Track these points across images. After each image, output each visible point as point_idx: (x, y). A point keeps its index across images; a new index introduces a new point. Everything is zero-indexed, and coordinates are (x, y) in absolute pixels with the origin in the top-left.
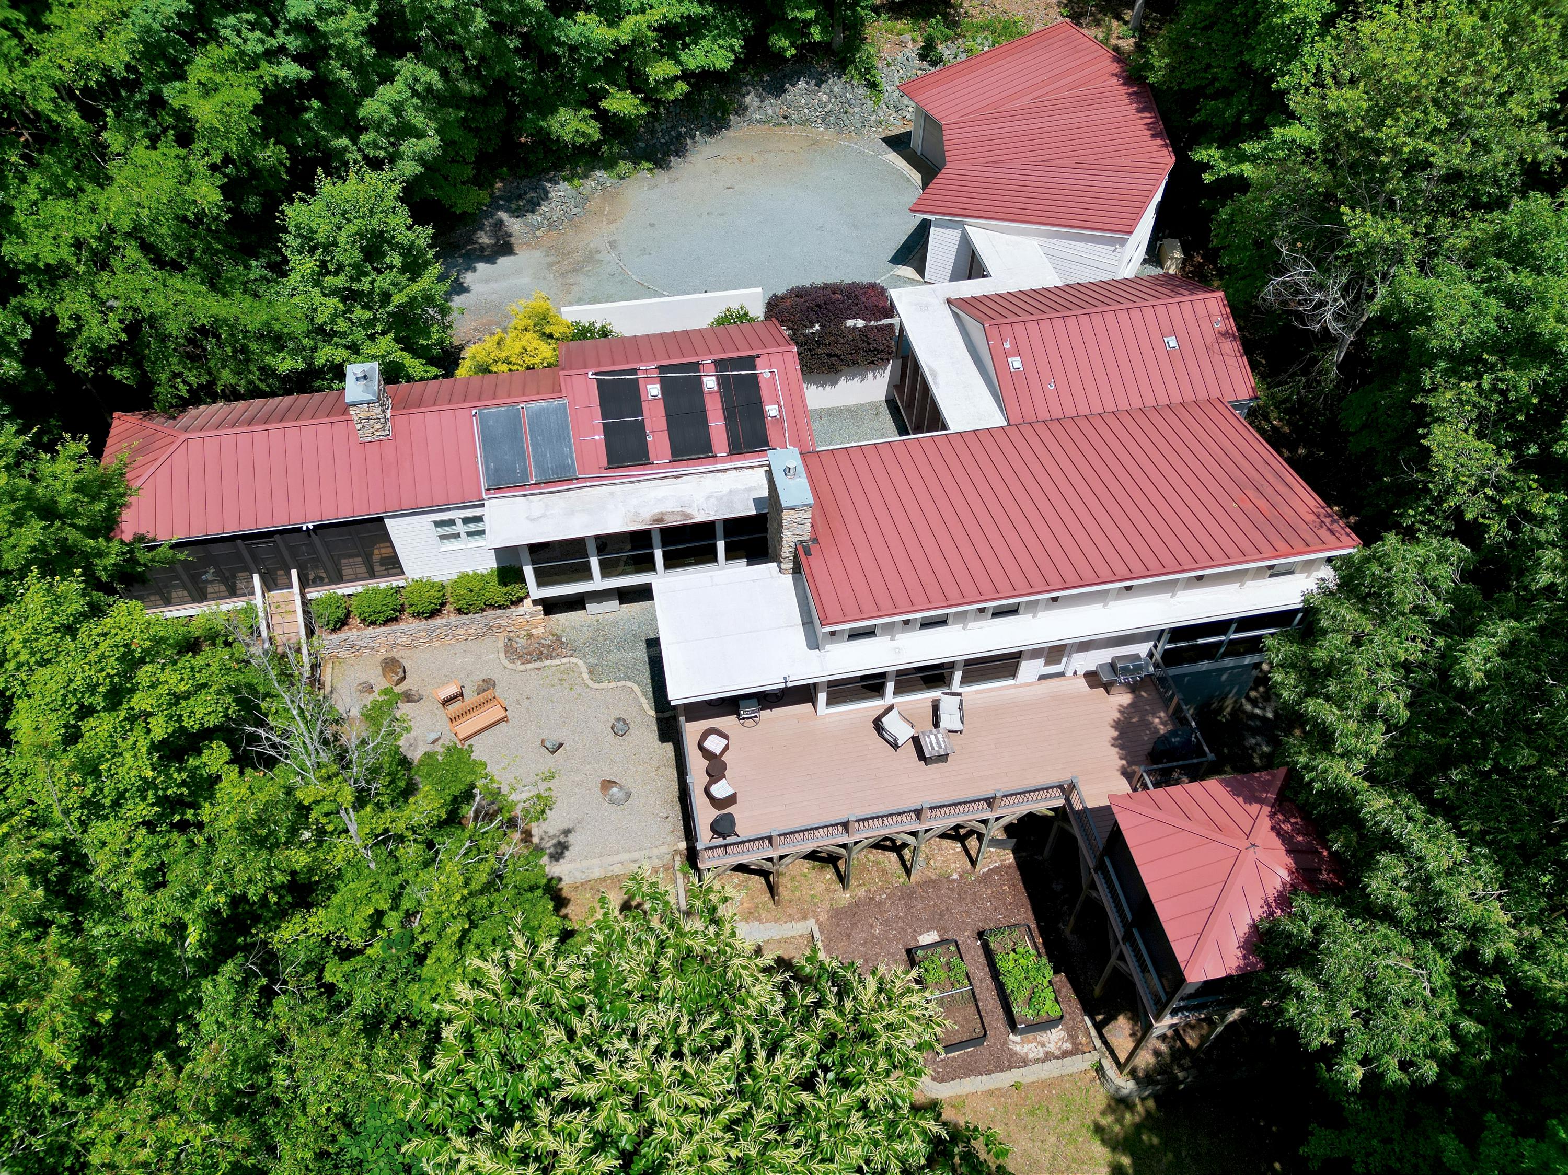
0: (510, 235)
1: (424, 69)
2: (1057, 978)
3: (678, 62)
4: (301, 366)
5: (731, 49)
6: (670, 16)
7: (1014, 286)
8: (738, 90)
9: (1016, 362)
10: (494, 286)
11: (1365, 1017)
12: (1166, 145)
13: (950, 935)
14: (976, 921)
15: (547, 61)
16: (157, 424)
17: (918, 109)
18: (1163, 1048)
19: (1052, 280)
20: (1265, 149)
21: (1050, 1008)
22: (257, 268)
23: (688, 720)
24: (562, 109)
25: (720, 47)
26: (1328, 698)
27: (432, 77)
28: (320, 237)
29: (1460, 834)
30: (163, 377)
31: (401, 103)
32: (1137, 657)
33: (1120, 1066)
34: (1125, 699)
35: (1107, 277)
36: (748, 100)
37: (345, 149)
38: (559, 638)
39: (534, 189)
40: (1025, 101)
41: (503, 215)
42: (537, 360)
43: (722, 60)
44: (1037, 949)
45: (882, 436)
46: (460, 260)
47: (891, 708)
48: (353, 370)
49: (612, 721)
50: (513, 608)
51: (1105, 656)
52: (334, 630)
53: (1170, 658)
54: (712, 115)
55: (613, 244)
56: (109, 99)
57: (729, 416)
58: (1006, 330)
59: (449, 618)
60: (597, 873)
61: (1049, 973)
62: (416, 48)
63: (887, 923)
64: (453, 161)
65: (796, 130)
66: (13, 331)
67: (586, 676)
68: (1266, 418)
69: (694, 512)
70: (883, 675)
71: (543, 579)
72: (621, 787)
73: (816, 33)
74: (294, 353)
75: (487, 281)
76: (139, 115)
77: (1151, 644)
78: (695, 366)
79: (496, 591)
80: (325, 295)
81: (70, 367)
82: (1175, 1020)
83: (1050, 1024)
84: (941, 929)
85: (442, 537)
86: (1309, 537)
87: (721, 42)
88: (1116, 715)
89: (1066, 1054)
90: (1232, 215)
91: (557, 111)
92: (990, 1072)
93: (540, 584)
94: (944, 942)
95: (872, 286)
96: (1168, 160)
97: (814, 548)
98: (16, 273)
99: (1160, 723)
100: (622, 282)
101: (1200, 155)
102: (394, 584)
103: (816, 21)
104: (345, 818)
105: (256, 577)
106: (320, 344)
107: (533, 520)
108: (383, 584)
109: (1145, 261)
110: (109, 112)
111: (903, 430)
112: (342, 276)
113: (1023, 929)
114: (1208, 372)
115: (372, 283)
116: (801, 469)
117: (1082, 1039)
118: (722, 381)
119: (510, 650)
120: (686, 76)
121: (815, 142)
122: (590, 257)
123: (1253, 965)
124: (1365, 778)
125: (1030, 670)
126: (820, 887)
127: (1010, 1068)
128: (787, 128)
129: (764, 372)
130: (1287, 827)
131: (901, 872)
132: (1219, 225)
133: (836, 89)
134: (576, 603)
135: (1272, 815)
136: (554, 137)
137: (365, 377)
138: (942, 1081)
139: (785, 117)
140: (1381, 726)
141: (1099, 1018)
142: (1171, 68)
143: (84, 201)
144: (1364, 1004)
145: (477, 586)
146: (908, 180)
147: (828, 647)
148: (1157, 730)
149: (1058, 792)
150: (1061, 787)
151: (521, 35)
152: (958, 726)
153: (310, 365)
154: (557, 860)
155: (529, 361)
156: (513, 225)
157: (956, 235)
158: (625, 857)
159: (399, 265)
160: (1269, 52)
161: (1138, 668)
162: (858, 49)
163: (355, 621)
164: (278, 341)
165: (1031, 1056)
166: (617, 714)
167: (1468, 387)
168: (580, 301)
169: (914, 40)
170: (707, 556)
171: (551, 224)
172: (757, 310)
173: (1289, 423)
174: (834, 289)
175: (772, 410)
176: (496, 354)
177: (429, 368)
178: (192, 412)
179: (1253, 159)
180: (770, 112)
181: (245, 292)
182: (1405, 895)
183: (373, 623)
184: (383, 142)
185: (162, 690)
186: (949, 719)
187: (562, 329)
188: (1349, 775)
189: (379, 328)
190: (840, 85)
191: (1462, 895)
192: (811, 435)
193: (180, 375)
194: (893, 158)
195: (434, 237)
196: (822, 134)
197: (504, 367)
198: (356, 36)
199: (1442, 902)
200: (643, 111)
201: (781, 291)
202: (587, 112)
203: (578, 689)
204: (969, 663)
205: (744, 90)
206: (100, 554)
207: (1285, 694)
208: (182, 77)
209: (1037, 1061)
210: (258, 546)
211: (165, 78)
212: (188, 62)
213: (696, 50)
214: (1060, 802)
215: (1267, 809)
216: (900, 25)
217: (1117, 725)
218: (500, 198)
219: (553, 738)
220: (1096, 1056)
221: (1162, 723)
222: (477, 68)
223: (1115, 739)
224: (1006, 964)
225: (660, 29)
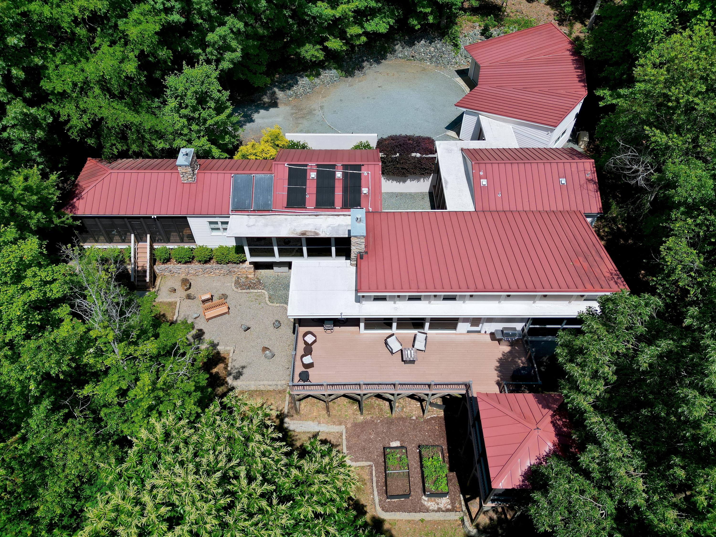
0: (278, 99)
1: (238, 22)
2: (451, 474)
3: (362, 27)
4: (167, 146)
5: (388, 23)
6: (360, 6)
7: (494, 146)
8: (393, 42)
9: (484, 182)
10: (266, 120)
11: (566, 521)
12: (585, 86)
13: (405, 444)
14: (419, 440)
15: (302, 23)
16: (104, 165)
17: (473, 60)
18: (495, 517)
19: (515, 145)
20: (632, 93)
21: (443, 487)
22: (157, 102)
23: (300, 326)
24: (307, 45)
25: (383, 22)
26: (577, 365)
27: (241, 25)
28: (179, 92)
29: (630, 442)
30: (108, 145)
31: (225, 36)
32: (514, 329)
33: (472, 520)
34: (506, 348)
35: (542, 146)
36: (397, 47)
37: (200, 54)
38: (259, 281)
39: (292, 79)
40: (521, 59)
41: (276, 90)
42: (268, 156)
43: (383, 28)
44: (443, 457)
45: (423, 209)
46: (254, 108)
47: (393, 335)
48: (183, 151)
49: (274, 321)
50: (241, 264)
51: (500, 326)
52: (163, 263)
53: (531, 332)
54: (379, 53)
55: (322, 107)
56: (99, 24)
57: (345, 190)
58: (482, 166)
59: (213, 265)
60: (253, 388)
61: (446, 471)
62: (235, 12)
63: (377, 434)
64: (257, 63)
65: (416, 63)
66: (45, 119)
67: (267, 299)
68: (615, 223)
69: (320, 233)
70: (391, 319)
71: (253, 253)
72: (271, 351)
73: (431, 19)
74: (166, 141)
75: (263, 118)
76: (110, 31)
77: (524, 324)
78: (334, 166)
79: (233, 256)
80: (180, 117)
81: (70, 136)
82: (493, 505)
83: (443, 495)
84: (402, 441)
85: (213, 229)
86: (604, 284)
87: (384, 20)
88: (500, 356)
89: (448, 510)
90: (606, 123)
91: (305, 45)
92: (410, 512)
93: (252, 255)
94: (402, 447)
95: (429, 139)
96: (584, 93)
97: (365, 256)
98: (48, 95)
99: (521, 362)
100: (321, 125)
101: (600, 93)
102: (191, 247)
103: (431, 13)
104: (113, 346)
105: (133, 236)
106: (176, 138)
107: (249, 226)
108: (186, 246)
109: (569, 141)
110: (99, 29)
111: (433, 207)
112: (188, 110)
113: (440, 448)
114: (579, 197)
115: (200, 114)
116: (364, 219)
117: (457, 505)
118: (345, 175)
119: (237, 283)
120: (366, 34)
121: (424, 69)
122: (311, 112)
123: (525, 485)
124: (592, 406)
125: (463, 327)
126: (350, 412)
127: (420, 511)
128: (413, 62)
129: (364, 173)
130: (560, 423)
131: (389, 411)
132: (600, 127)
133: (438, 46)
134: (269, 266)
135: (553, 416)
136: (301, 56)
137: (187, 154)
138: (387, 511)
139: (413, 57)
140: (602, 382)
141: (468, 496)
142: (594, 49)
143: (79, 66)
144: (566, 514)
145: (226, 252)
146: (463, 91)
147: (364, 302)
148: (519, 365)
149: (463, 386)
150: (466, 385)
151: (292, 10)
152: (423, 349)
153: (171, 146)
154: (236, 379)
155: (264, 155)
156: (280, 94)
157: (475, 118)
158: (266, 383)
159: (213, 107)
160: (637, 46)
161: (514, 335)
162: (451, 28)
163: (173, 261)
164: (160, 135)
165: (431, 508)
166: (276, 318)
167: (690, 221)
168: (301, 131)
169: (480, 26)
170: (327, 253)
171: (296, 95)
172: (373, 144)
173: (627, 227)
174: (410, 138)
175: (365, 190)
176: (251, 151)
177: (223, 154)
178: (119, 161)
179: (624, 97)
180: (406, 54)
181: (147, 112)
182: (597, 466)
183: (180, 262)
184: (215, 52)
185: (38, 279)
186: (420, 345)
187: (284, 143)
188: (585, 403)
189: (202, 134)
190: (441, 44)
191: (622, 472)
192: (381, 205)
193: (115, 145)
194: (459, 81)
195: (230, 96)
196: (428, 66)
197: (253, 157)
198: (207, 5)
199: (611, 474)
200: (344, 48)
201: (385, 137)
202: (318, 47)
203: (263, 304)
204: (432, 319)
205: (396, 42)
206: (31, 218)
207: (560, 359)
208: (126, 16)
209: (433, 511)
210: (134, 222)
211: (120, 17)
212: (130, 10)
213: (372, 23)
214: (464, 392)
215: (551, 412)
216: (475, 18)
217: (500, 361)
218: (277, 82)
219: (248, 324)
220: (462, 514)
221: (522, 363)
222: (267, 23)
223: (497, 367)
224: (427, 463)
225: (354, 12)
